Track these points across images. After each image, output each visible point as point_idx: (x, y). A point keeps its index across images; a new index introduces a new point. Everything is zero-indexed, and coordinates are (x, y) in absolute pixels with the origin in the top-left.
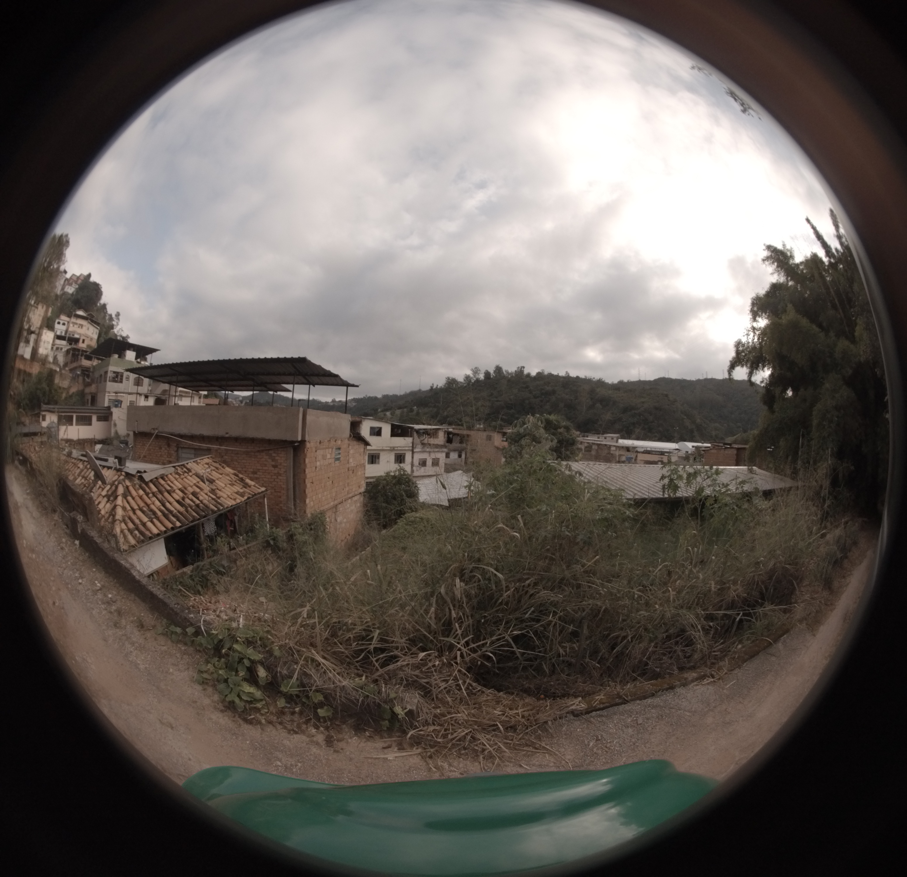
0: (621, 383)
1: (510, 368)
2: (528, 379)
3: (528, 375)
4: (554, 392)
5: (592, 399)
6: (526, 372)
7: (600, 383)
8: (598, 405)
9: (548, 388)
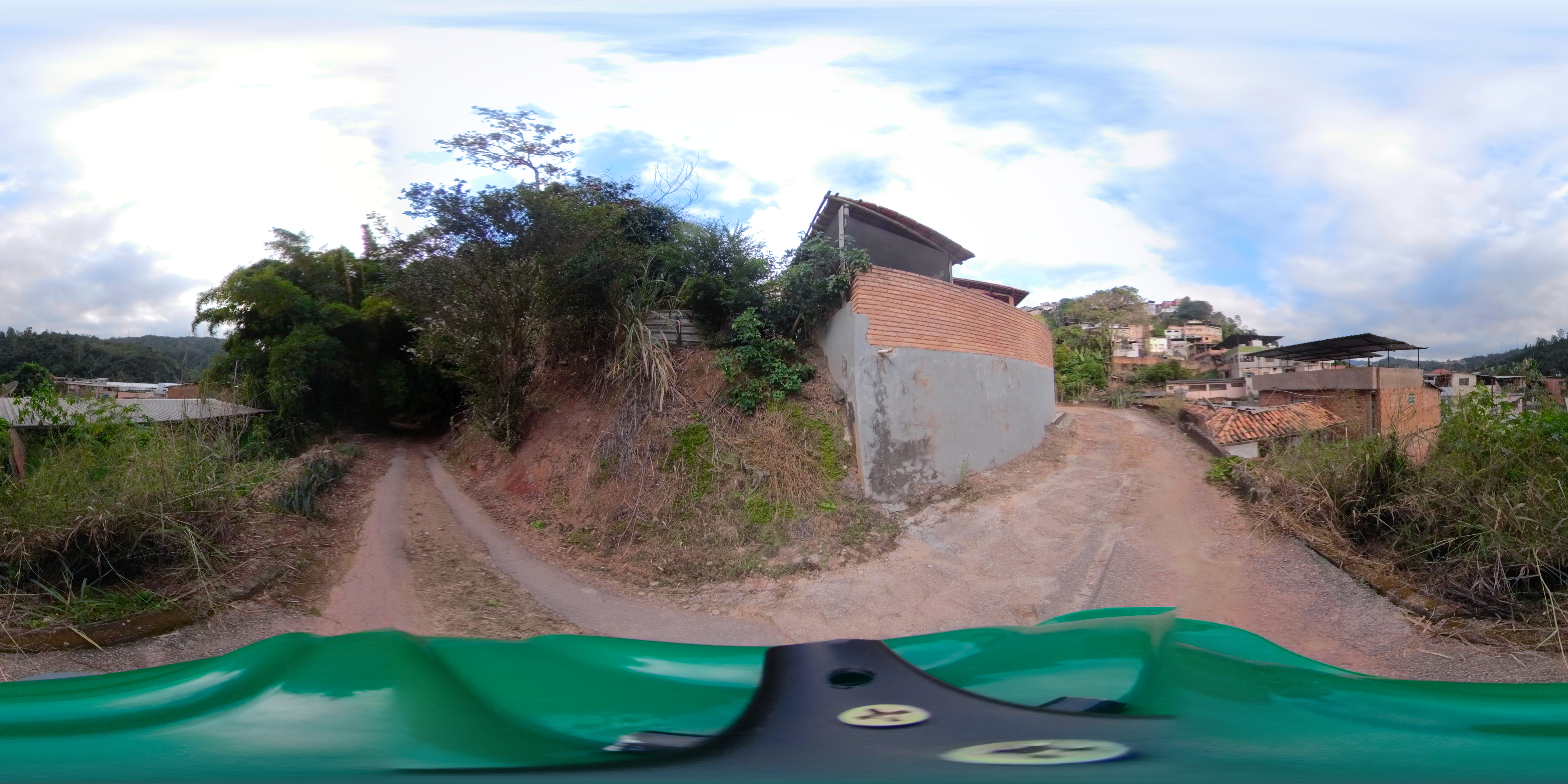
0: (113, 339)
1: (20, 329)
2: (35, 337)
3: (35, 334)
4: (55, 347)
5: (86, 351)
6: (33, 332)
7: (94, 339)
8: (91, 356)
9: (51, 344)
